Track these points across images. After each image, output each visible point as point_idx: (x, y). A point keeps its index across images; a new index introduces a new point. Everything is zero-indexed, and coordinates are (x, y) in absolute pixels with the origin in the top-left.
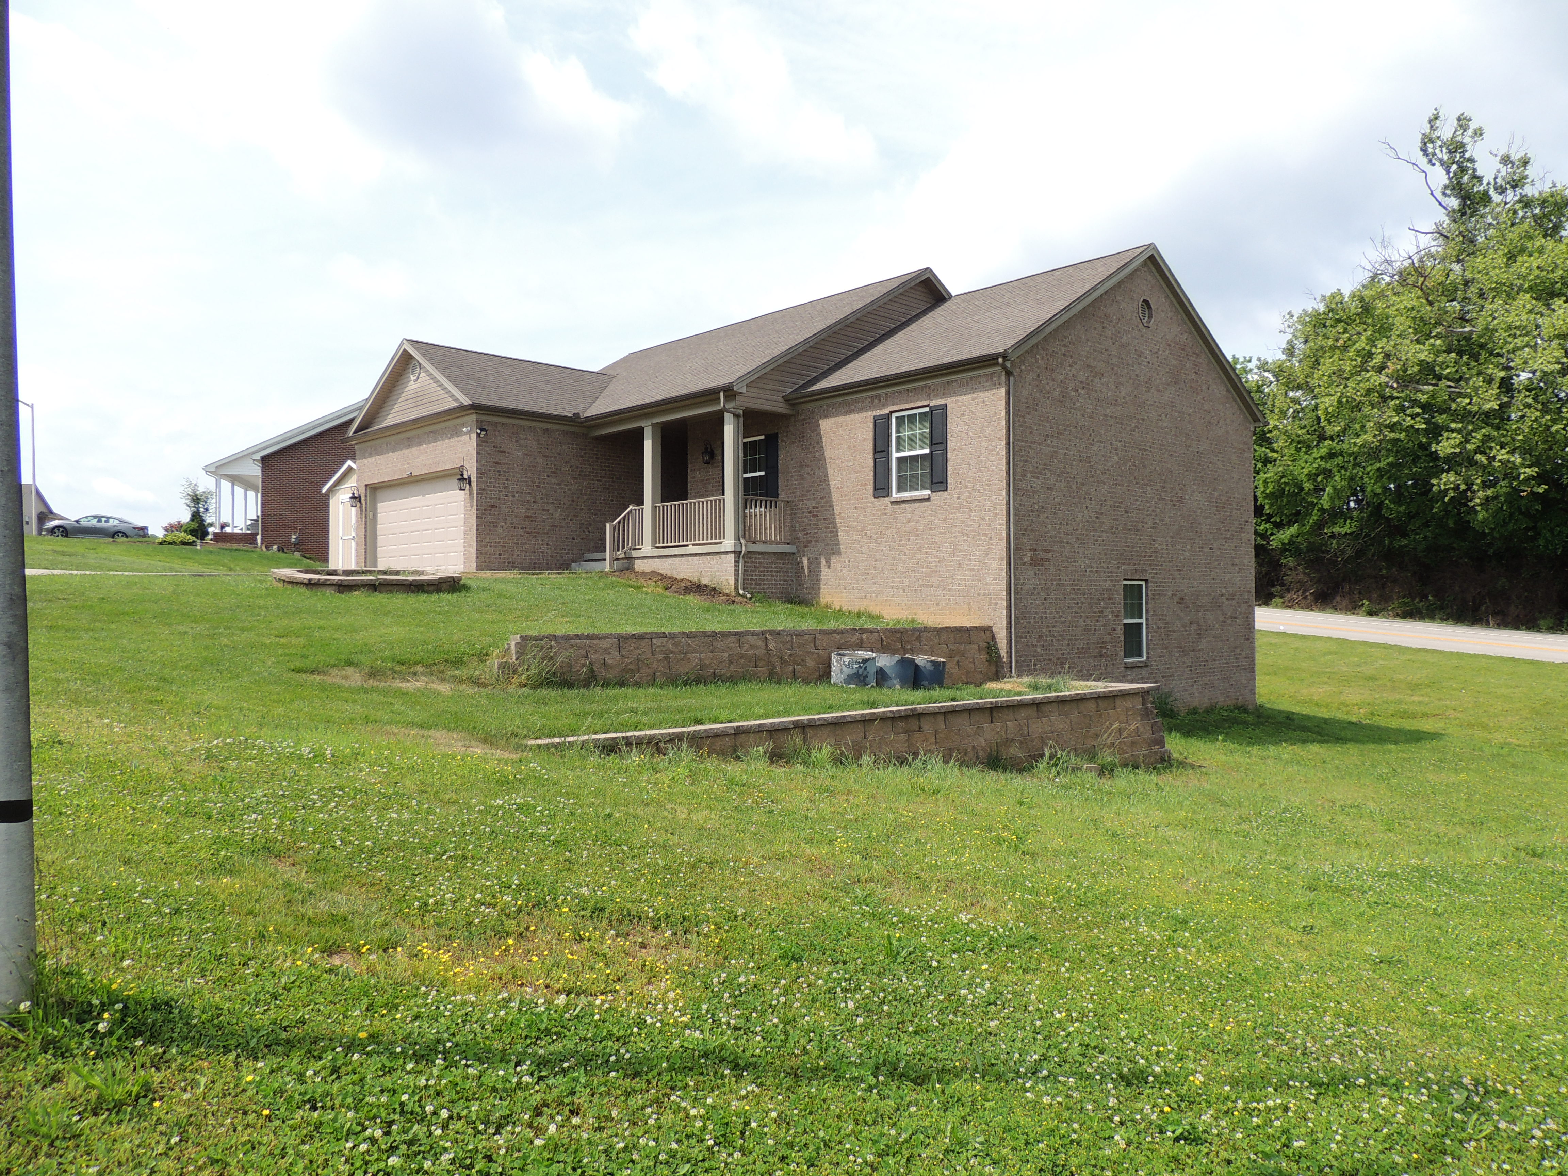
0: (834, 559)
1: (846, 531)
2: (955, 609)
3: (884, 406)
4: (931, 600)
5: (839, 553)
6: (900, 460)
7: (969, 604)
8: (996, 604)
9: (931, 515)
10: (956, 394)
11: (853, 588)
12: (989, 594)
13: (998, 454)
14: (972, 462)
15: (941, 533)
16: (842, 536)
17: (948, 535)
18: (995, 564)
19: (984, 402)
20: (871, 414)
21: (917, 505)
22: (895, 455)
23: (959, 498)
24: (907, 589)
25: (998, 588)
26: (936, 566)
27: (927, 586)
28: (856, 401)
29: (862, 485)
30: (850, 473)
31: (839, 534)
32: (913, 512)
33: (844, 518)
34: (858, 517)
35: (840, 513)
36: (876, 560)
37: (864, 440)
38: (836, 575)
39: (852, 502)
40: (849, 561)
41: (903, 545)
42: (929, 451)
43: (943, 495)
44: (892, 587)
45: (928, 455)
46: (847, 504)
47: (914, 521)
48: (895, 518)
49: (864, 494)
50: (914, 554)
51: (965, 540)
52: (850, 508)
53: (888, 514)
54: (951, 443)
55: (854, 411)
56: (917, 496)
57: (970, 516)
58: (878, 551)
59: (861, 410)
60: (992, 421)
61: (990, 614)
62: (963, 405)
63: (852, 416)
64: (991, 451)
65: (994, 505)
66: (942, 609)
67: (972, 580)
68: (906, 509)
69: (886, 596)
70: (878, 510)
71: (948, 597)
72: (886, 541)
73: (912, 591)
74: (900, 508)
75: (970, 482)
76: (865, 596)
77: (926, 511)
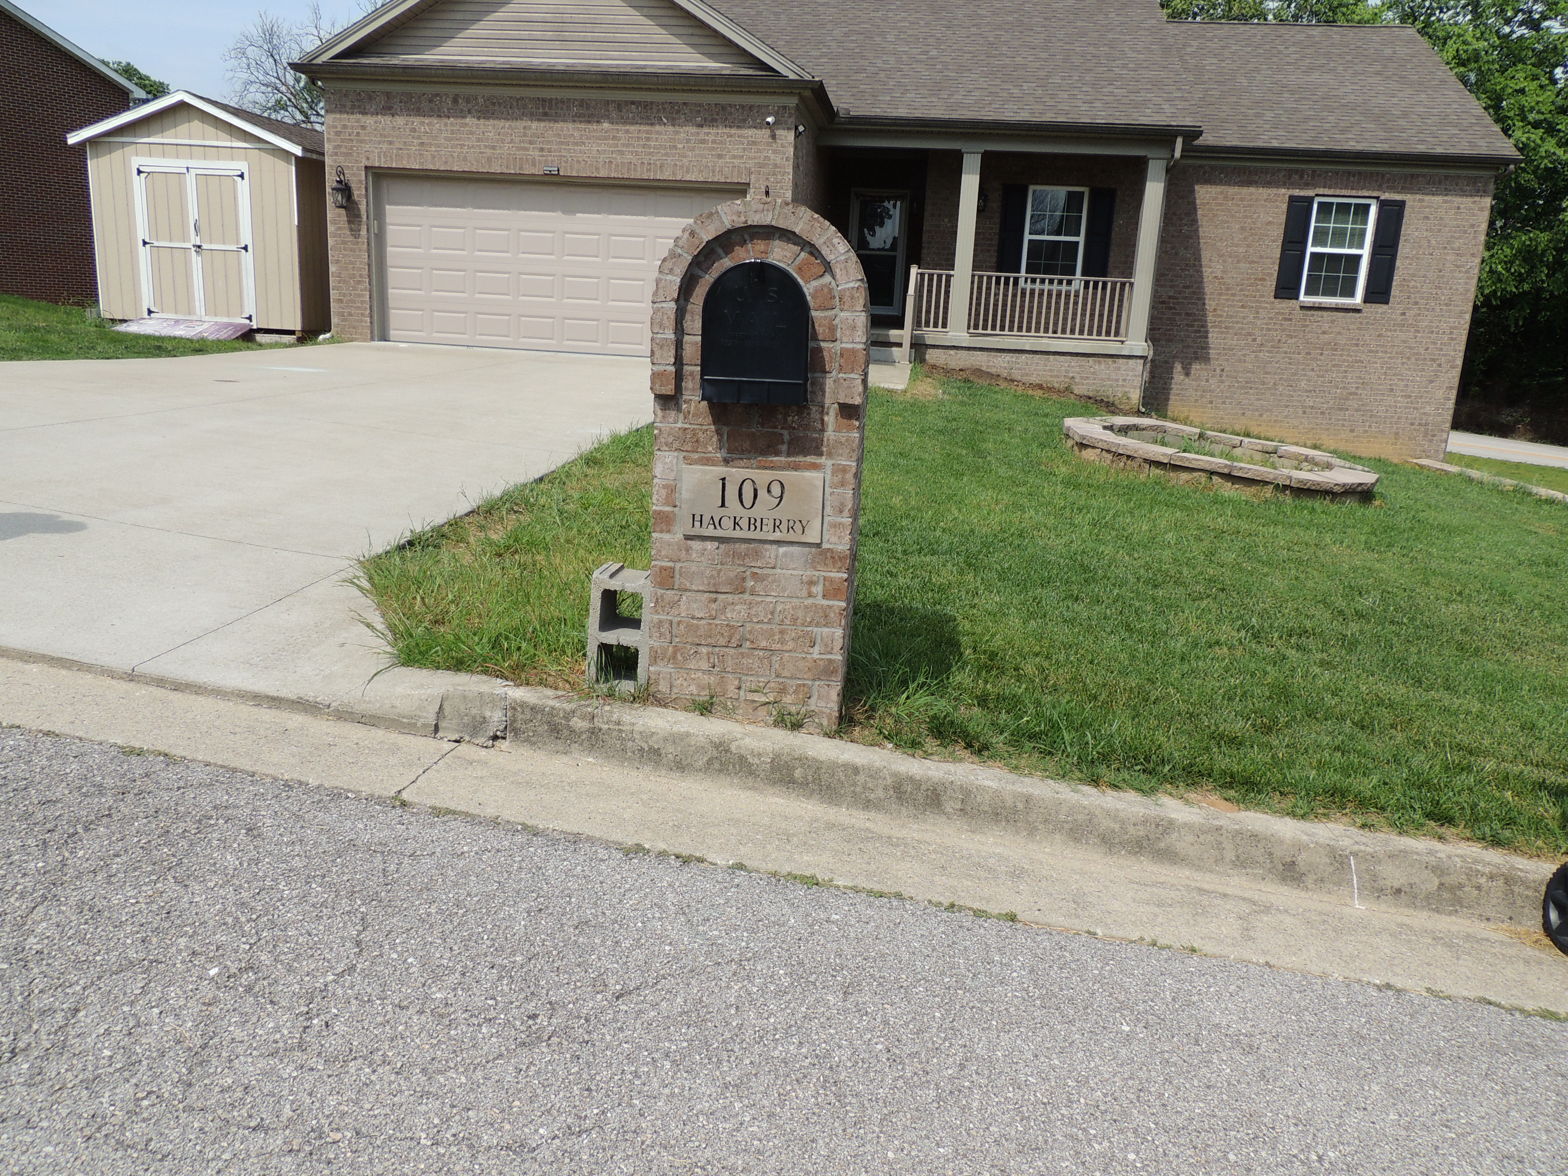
0: (1196, 367)
1: (1222, 333)
2: (1376, 437)
3: (1307, 185)
4: (1343, 425)
5: (1206, 359)
6: (1313, 254)
7: (1397, 434)
8: (1434, 436)
9: (1359, 329)
10: (1419, 190)
11: (1224, 403)
12: (1427, 425)
13: (1466, 272)
14: (1429, 275)
15: (1370, 351)
16: (1214, 337)
17: (1380, 354)
18: (1440, 394)
19: (1459, 208)
20: (1285, 193)
21: (1340, 314)
22: (1310, 249)
23: (1404, 314)
24: (1308, 410)
25: (1439, 419)
26: (1357, 388)
27: (1340, 409)
28: (1264, 172)
29: (1256, 279)
30: (1238, 262)
31: (1210, 335)
32: (1333, 322)
33: (1221, 316)
34: (1244, 318)
35: (1215, 310)
36: (1267, 373)
37: (1270, 223)
38: (1199, 386)
39: (1237, 298)
40: (1223, 370)
41: (1312, 359)
42: (1365, 253)
43: (1381, 308)
44: (1287, 406)
45: (1358, 257)
46: (1228, 300)
47: (1331, 333)
48: (1304, 326)
49: (1258, 291)
50: (1327, 371)
51: (1403, 363)
52: (1234, 306)
53: (1290, 320)
54: (1404, 249)
55: (1256, 183)
56: (1337, 304)
57: (1416, 337)
58: (1271, 362)
59: (1268, 184)
60: (1465, 232)
61: (1423, 446)
62: (1429, 207)
63: (1252, 189)
64: (1458, 267)
65: (1451, 328)
66: (1358, 436)
67: (1406, 408)
68: (1322, 317)
69: (1276, 416)
70: (1278, 313)
71: (1368, 424)
72: (1286, 353)
73: (1317, 413)
74: (1313, 315)
75: (1422, 298)
76: (1243, 414)
77: (1352, 323)
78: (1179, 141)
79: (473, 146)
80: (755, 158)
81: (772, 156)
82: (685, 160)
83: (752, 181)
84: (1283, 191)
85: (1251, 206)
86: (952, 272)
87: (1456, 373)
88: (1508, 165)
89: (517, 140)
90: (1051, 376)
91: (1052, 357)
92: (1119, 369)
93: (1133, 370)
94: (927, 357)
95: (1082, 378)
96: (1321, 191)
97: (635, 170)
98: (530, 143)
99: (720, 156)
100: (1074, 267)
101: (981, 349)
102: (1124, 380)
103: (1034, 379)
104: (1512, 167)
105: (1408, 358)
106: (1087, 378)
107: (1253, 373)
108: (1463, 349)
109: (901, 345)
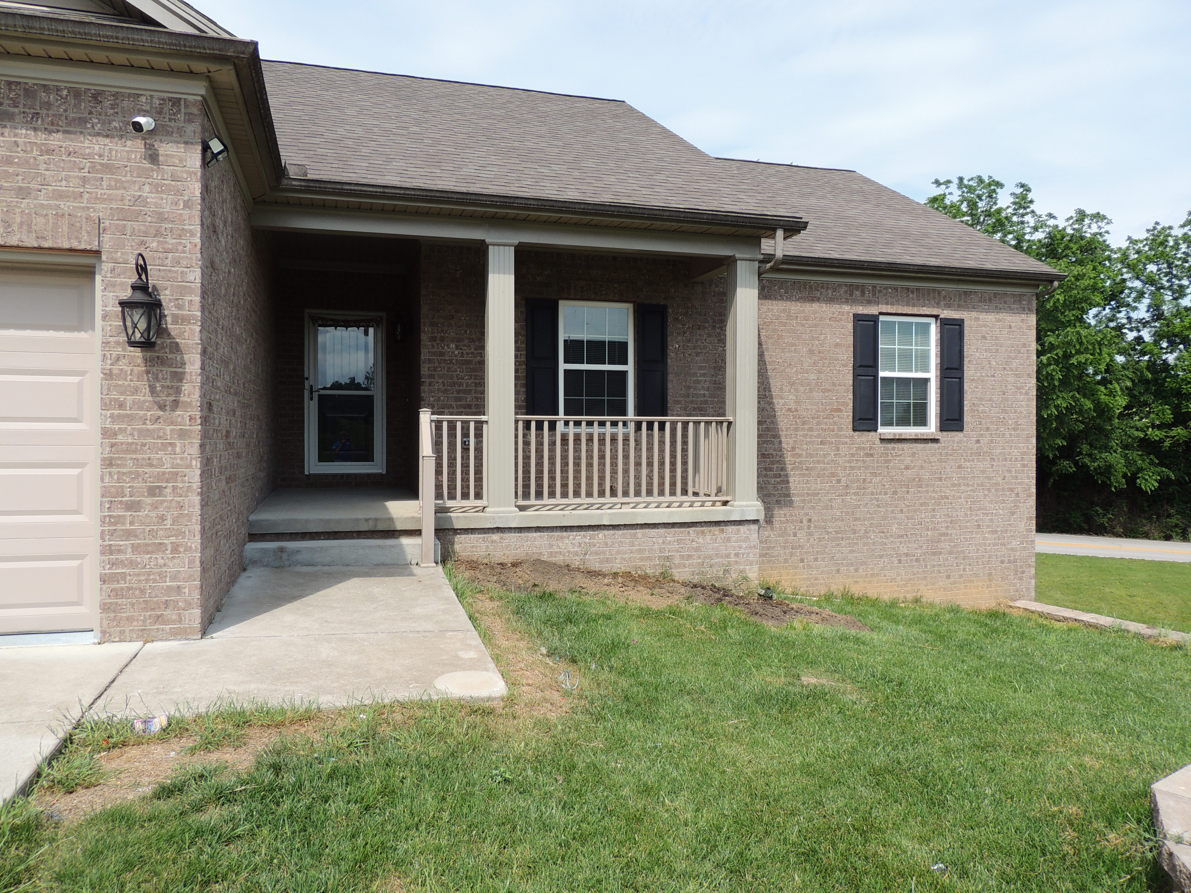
1: (804, 475)
2: (972, 581)
3: (869, 303)
4: (939, 572)
5: (790, 508)
6: (884, 379)
7: (990, 574)
8: (1023, 572)
9: (940, 461)
10: (974, 308)
11: (816, 559)
12: (1015, 561)
13: (1027, 394)
14: (996, 398)
15: (953, 485)
16: (797, 482)
17: (963, 488)
18: (1022, 525)
19: (1010, 327)
20: (848, 310)
21: (919, 446)
22: (882, 374)
23: (978, 441)
24: (904, 558)
26: (947, 527)
27: (934, 554)
28: (824, 286)
29: (832, 410)
30: (811, 391)
31: (791, 480)
32: (913, 455)
33: (800, 456)
34: (825, 456)
35: (793, 448)
36: (856, 519)
37: (837, 345)
38: (786, 542)
39: (815, 433)
40: (810, 521)
41: (899, 499)
42: (932, 374)
43: (957, 436)
44: (881, 557)
45: (926, 381)
46: (805, 436)
47: (914, 467)
48: (886, 461)
49: (835, 423)
50: (915, 511)
51: (985, 495)
52: (813, 442)
53: (872, 455)
54: (969, 372)
55: (818, 300)
56: (916, 435)
57: (993, 465)
58: (858, 506)
59: (831, 300)
60: (1019, 352)
61: (1015, 585)
62: (985, 326)
63: (815, 306)
64: (1018, 388)
65: (1021, 453)
66: (954, 583)
67: (994, 545)
68: (903, 450)
69: (872, 569)
70: (859, 449)
71: (962, 567)
72: (872, 494)
73: (912, 560)
74: (894, 449)
75: (992, 423)
76: (838, 571)
77: (933, 455)
78: (780, 235)
80: (110, 200)
81: (152, 198)
83: (106, 247)
84: (846, 308)
85: (815, 326)
86: (483, 418)
87: (1032, 502)
88: (1051, 282)
90: (642, 559)
91: (639, 532)
92: (729, 540)
93: (747, 539)
94: (457, 547)
95: (682, 557)
96: (884, 308)
99: (23, 193)
100: (624, 403)
101: (538, 529)
102: (737, 555)
103: (618, 566)
104: (1056, 284)
105: (989, 490)
106: (690, 557)
107: (843, 520)
108: (1034, 475)
109: (417, 533)
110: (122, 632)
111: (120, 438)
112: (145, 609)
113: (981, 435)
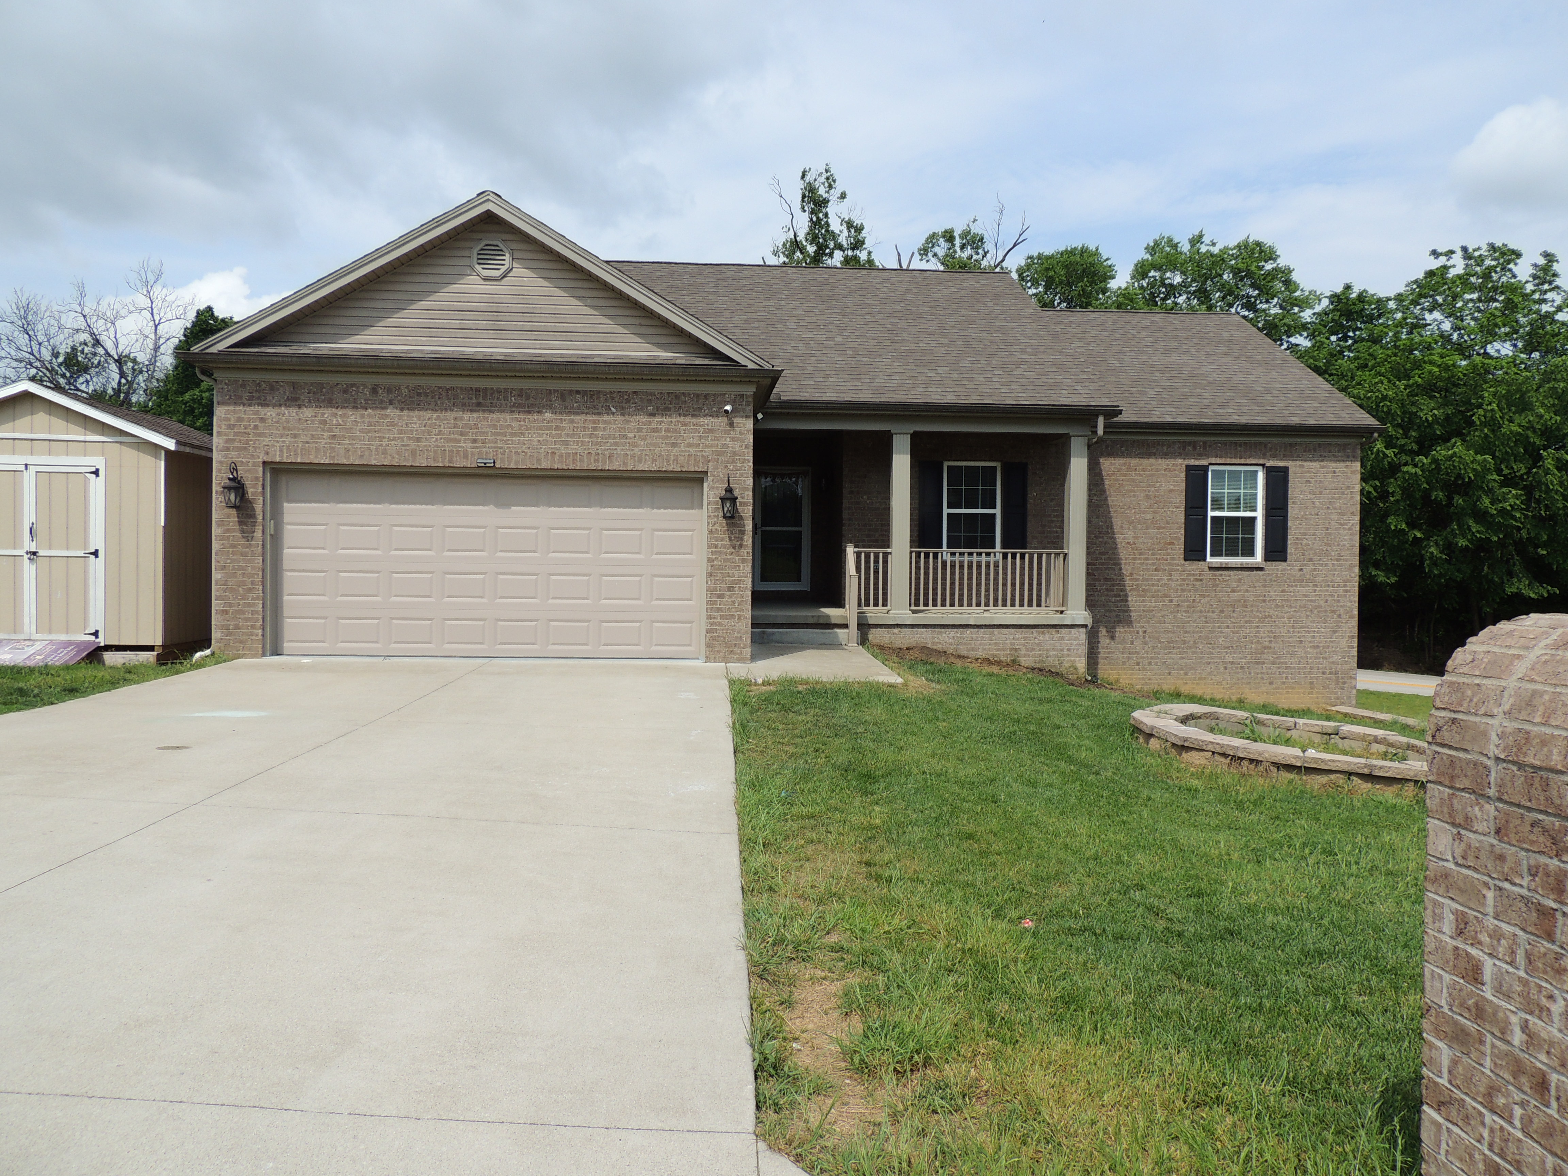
0: (1120, 630)
1: (1140, 596)
2: (1293, 688)
3: (1200, 456)
4: (1262, 678)
5: (1129, 622)
6: (1213, 518)
7: (1312, 683)
8: (1345, 683)
9: (1264, 586)
10: (1298, 458)
11: (1150, 663)
12: (1337, 673)
13: (1350, 529)
14: (1318, 533)
15: (1277, 606)
16: (1133, 600)
17: (1286, 609)
18: (1344, 643)
19: (1334, 472)
20: (1181, 463)
21: (1245, 573)
22: (1211, 514)
23: (1301, 570)
24: (1229, 666)
25: (1347, 666)
27: (1258, 663)
28: (1159, 444)
29: (1166, 543)
30: (1147, 528)
31: (1130, 599)
32: (1240, 580)
33: (1137, 580)
34: (1159, 580)
35: (1131, 574)
36: (1186, 632)
37: (1171, 491)
38: (1124, 648)
39: (1150, 562)
40: (1145, 632)
41: (1226, 617)
42: (1259, 514)
43: (1282, 565)
44: (1209, 663)
45: (1254, 519)
46: (1142, 564)
47: (1240, 591)
48: (1214, 586)
49: (1168, 554)
50: (1241, 627)
51: (1307, 616)
52: (1148, 569)
53: (1201, 580)
54: (1293, 511)
55: (1155, 454)
56: (1242, 564)
57: (1315, 591)
58: (1189, 622)
59: (1165, 455)
60: (1343, 493)
61: (1336, 693)
62: (1309, 472)
63: (1152, 461)
64: (1341, 524)
65: (1344, 581)
66: (1276, 688)
67: (1316, 658)
68: (1230, 576)
69: (1200, 673)
70: (1189, 575)
71: (1284, 676)
72: (1201, 611)
73: (1237, 668)
74: (1221, 575)
75: (1315, 554)
76: (1170, 673)
77: (1257, 581)
78: (1101, 421)
79: (394, 439)
80: (712, 446)
81: (731, 444)
82: (636, 450)
83: (710, 469)
84: (1180, 461)
85: (1152, 476)
86: (889, 550)
87: (1354, 622)
88: (1372, 433)
89: (446, 431)
90: (998, 650)
91: (996, 631)
92: (1063, 638)
93: (1076, 639)
94: (870, 637)
95: (1027, 649)
96: (1213, 460)
97: (581, 461)
98: (462, 434)
99: (674, 445)
100: (993, 539)
101: (925, 626)
102: (1069, 650)
103: (981, 654)
104: (1376, 435)
105: (1311, 611)
106: (1033, 649)
107: (1174, 633)
108: (1357, 599)
109: (846, 626)
110: (715, 658)
111: (715, 563)
112: (725, 647)
113: (1305, 565)
